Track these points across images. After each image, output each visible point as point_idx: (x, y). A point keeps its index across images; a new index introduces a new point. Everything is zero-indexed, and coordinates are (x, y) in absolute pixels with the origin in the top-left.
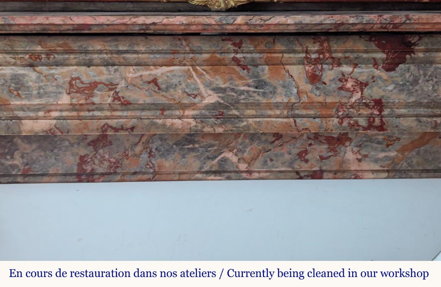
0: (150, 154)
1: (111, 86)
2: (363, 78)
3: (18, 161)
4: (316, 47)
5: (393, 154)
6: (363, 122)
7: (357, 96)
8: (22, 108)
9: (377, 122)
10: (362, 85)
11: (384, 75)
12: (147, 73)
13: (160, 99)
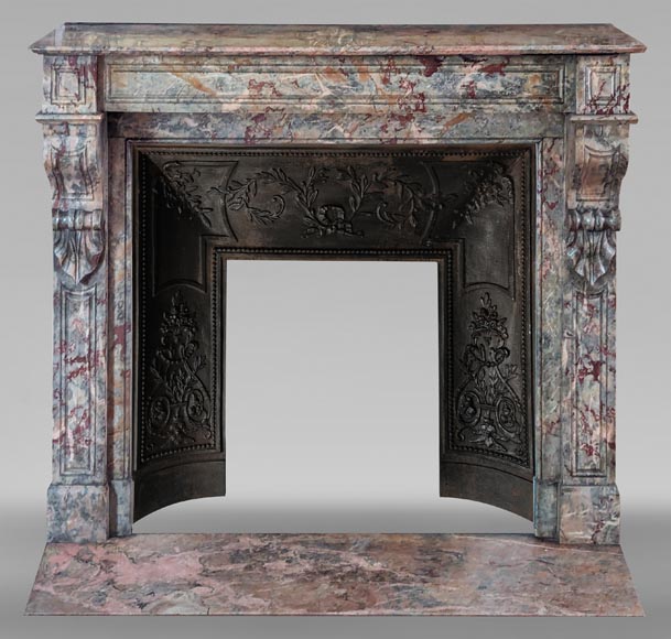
0: (290, 127)
1: (272, 85)
2: (413, 81)
3: (209, 129)
4: (387, 62)
5: (441, 127)
6: (413, 107)
7: (409, 92)
8: (223, 97)
9: (421, 107)
10: (413, 85)
11: (425, 79)
12: (292, 77)
13: (298, 92)
